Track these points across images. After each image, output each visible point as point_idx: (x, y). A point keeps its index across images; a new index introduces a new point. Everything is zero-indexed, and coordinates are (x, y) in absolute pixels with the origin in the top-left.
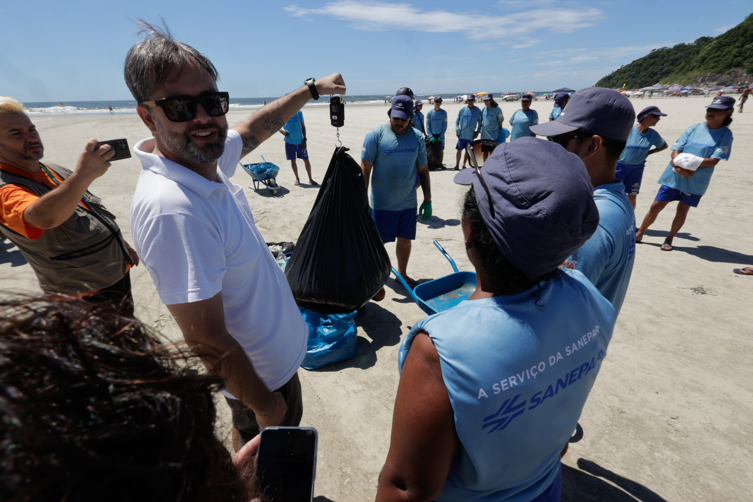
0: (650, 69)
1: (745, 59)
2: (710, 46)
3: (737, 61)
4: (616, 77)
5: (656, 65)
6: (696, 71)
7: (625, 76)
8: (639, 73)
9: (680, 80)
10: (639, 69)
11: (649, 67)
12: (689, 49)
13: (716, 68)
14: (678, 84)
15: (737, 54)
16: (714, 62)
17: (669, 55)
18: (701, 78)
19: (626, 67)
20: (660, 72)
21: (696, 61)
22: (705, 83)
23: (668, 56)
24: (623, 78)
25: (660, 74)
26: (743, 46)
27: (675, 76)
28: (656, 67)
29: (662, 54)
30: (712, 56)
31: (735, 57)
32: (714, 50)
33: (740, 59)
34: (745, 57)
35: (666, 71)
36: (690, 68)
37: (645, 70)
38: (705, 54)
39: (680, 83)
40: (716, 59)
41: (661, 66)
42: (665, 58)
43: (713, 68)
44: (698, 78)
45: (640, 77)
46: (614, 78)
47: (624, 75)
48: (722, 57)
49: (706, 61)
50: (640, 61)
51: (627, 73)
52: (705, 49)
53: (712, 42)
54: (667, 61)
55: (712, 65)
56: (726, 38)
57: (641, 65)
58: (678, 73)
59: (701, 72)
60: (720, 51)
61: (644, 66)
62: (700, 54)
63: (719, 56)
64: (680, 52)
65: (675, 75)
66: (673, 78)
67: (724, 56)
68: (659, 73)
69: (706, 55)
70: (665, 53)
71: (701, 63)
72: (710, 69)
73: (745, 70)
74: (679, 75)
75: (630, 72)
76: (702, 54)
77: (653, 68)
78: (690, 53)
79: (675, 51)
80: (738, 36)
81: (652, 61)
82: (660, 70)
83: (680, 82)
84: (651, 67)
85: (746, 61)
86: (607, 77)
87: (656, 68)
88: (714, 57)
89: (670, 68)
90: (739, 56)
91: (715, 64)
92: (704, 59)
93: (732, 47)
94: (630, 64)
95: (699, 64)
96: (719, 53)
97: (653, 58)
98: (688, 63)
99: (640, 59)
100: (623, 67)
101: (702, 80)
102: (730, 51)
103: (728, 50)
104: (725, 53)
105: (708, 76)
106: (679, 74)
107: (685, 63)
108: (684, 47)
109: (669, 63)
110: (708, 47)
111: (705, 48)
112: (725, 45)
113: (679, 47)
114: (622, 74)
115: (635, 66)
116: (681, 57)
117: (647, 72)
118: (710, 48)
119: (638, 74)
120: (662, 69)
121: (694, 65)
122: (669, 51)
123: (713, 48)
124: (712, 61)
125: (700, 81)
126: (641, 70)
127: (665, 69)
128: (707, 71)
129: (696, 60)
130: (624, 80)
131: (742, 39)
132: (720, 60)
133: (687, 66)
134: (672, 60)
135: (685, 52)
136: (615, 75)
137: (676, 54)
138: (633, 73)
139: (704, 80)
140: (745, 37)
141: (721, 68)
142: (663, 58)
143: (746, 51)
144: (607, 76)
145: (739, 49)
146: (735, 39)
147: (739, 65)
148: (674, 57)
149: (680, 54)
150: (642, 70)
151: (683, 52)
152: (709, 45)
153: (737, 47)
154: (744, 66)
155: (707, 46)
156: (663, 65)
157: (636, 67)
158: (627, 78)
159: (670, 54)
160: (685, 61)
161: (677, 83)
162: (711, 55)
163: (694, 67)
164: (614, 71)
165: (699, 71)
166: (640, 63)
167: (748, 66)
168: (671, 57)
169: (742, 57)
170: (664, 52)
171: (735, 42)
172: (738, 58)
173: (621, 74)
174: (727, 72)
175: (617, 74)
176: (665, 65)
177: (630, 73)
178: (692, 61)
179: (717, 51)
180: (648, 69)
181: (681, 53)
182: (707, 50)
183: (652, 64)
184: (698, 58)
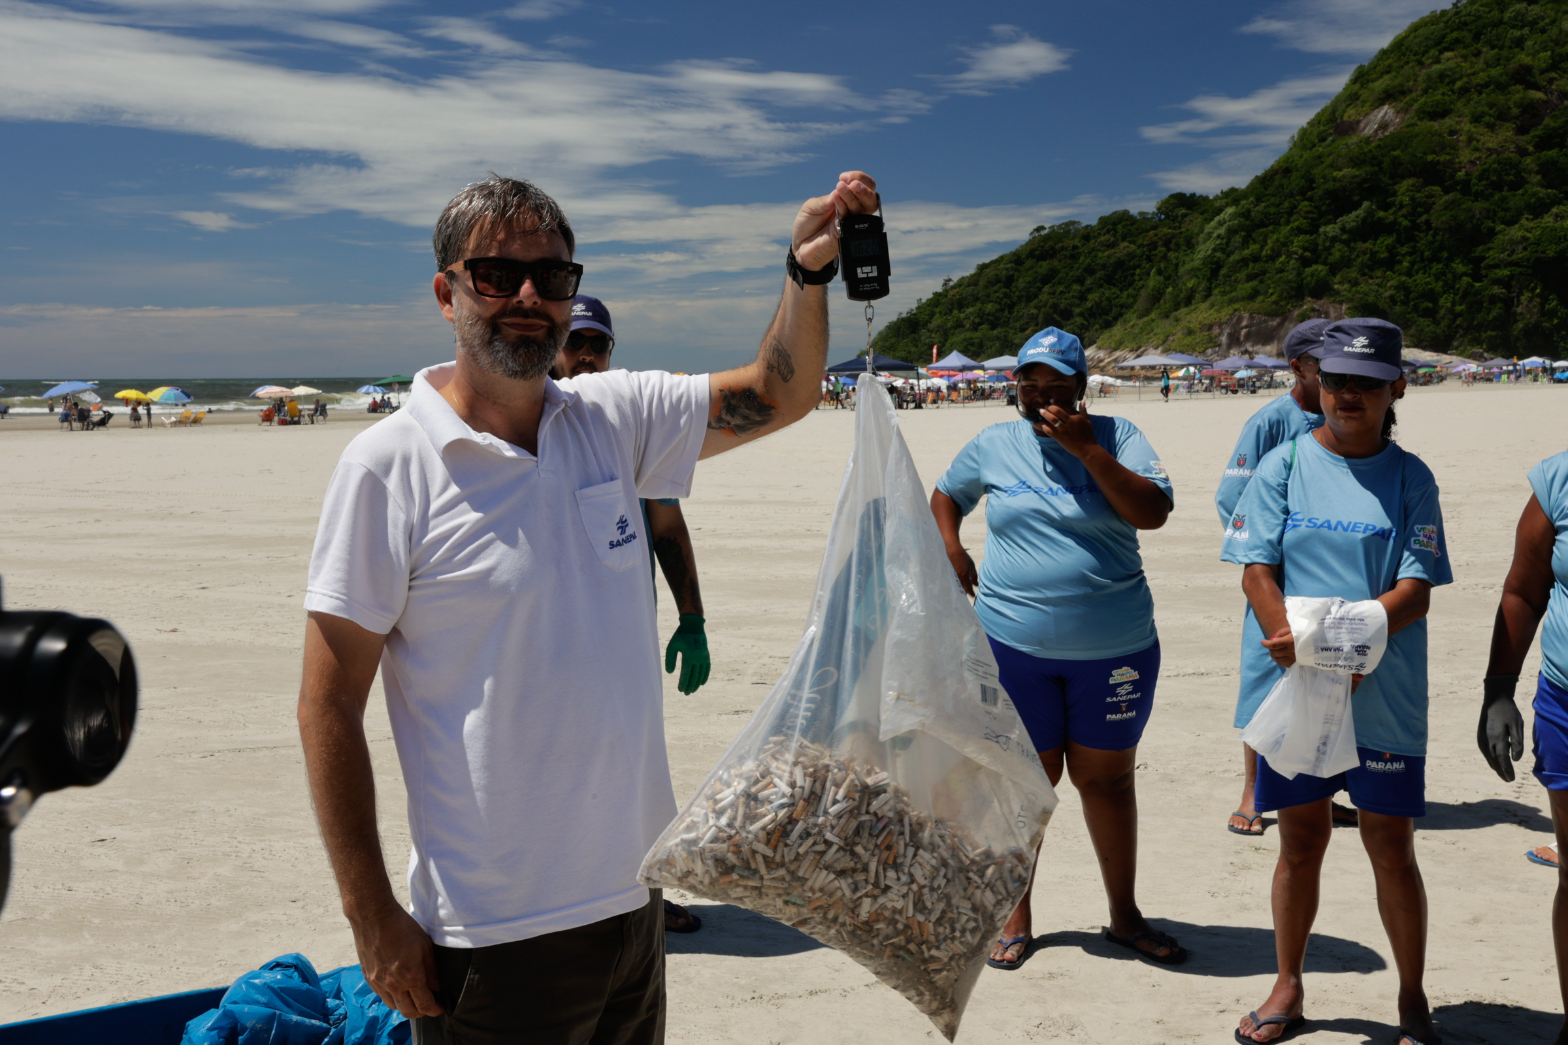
0: (1043, 297)
1: (1334, 269)
2: (1221, 224)
3: (1312, 275)
4: (936, 321)
5: (1060, 283)
6: (1203, 306)
7: (967, 318)
8: (1011, 307)
9: (1162, 337)
10: (1006, 295)
11: (1040, 289)
12: (1147, 231)
13: (1260, 298)
14: (1160, 349)
15: (1307, 254)
16: (1250, 278)
17: (1093, 250)
18: (1227, 331)
19: (960, 284)
20: (1078, 306)
21: (1194, 272)
22: (1243, 349)
23: (1090, 253)
24: (959, 325)
25: (1081, 315)
26: (1313, 229)
27: (1141, 322)
28: (1061, 288)
29: (1068, 243)
30: (1235, 257)
31: (1305, 262)
32: (1238, 239)
33: (1320, 269)
34: (1331, 265)
35: (1098, 305)
36: (1182, 296)
37: (1030, 298)
38: (1214, 250)
39: (1166, 346)
40: (1252, 268)
41: (1076, 287)
42: (1082, 258)
43: (1252, 297)
44: (1216, 331)
45: (1018, 325)
46: (931, 326)
47: (962, 316)
48: (1267, 262)
49: (1223, 271)
50: (1002, 266)
51: (971, 310)
52: (1210, 234)
53: (1220, 211)
54: (1090, 271)
55: (1246, 287)
56: (1259, 200)
57: (1009, 281)
58: (1147, 312)
59: (1218, 311)
60: (1255, 242)
61: (1021, 283)
62: (1200, 248)
63: (1256, 259)
64: (1123, 240)
65: (1141, 317)
66: (1137, 331)
67: (1273, 258)
68: (1077, 310)
69: (1218, 254)
70: (1077, 242)
71: (1209, 280)
72: (1243, 299)
73: (1344, 307)
74: (1153, 320)
75: (979, 305)
76: (1204, 249)
77: (1054, 293)
78: (1153, 246)
79: (1108, 236)
80: (1291, 195)
81: (1044, 267)
82: (1077, 301)
83: (1164, 342)
84: (1046, 289)
85: (1338, 278)
86: (903, 320)
87: (1062, 292)
88: (1244, 262)
89: (1107, 293)
90: (1316, 262)
91: (1255, 283)
92: (1214, 268)
93: (1286, 230)
94: (972, 276)
95: (1204, 285)
96: (1254, 247)
97: (1043, 257)
98: (1169, 277)
99: (1001, 259)
100: (951, 284)
101: (1230, 336)
102: (1285, 245)
103: (1278, 240)
104: (1273, 250)
105: (1244, 323)
106: (1153, 316)
107: (1161, 278)
108: (1132, 224)
109: (1098, 275)
110: (1216, 228)
111: (1208, 228)
112: (1262, 225)
113: (1115, 224)
114: (955, 312)
115: (991, 283)
116: (1131, 256)
117: (1036, 307)
118: (1222, 231)
119: (1010, 313)
120: (1083, 298)
121: (1190, 285)
122: (1087, 235)
123: (1232, 232)
124: (1242, 275)
125: (1224, 339)
126: (1015, 299)
127: (1093, 297)
128: (1236, 306)
129: (1193, 269)
130: (968, 335)
131: (1304, 205)
132: (1264, 273)
133: (1170, 289)
134: (1104, 267)
135: (1140, 242)
136: (932, 315)
137: (1112, 245)
138: (990, 307)
139: (1238, 339)
140: (1310, 199)
141: (1274, 298)
142: (1074, 257)
143: (1328, 244)
144: (904, 315)
145: (1308, 237)
146: (1286, 204)
147: (1321, 290)
148: (1109, 257)
149: (1124, 248)
150: (1020, 298)
151: (1133, 242)
152: (1217, 219)
153: (1300, 231)
154: (1338, 293)
155: (1213, 224)
156: (1080, 281)
157: (996, 288)
158: (975, 327)
159: (1092, 244)
160: (1159, 272)
161: (1156, 348)
162: (1232, 253)
163: (1193, 291)
164: (924, 301)
165: (1212, 306)
166: (1004, 272)
167: (1349, 295)
168: (1100, 255)
169: (1325, 264)
170: (1074, 237)
171: (1290, 213)
172: (1314, 267)
173: (951, 312)
174: (1296, 313)
175: (938, 310)
176: (1089, 281)
177: (980, 310)
178: (1182, 270)
179: (1245, 243)
180: (1036, 296)
181: (1126, 244)
182: (1215, 235)
183: (1047, 279)
184: (1197, 263)
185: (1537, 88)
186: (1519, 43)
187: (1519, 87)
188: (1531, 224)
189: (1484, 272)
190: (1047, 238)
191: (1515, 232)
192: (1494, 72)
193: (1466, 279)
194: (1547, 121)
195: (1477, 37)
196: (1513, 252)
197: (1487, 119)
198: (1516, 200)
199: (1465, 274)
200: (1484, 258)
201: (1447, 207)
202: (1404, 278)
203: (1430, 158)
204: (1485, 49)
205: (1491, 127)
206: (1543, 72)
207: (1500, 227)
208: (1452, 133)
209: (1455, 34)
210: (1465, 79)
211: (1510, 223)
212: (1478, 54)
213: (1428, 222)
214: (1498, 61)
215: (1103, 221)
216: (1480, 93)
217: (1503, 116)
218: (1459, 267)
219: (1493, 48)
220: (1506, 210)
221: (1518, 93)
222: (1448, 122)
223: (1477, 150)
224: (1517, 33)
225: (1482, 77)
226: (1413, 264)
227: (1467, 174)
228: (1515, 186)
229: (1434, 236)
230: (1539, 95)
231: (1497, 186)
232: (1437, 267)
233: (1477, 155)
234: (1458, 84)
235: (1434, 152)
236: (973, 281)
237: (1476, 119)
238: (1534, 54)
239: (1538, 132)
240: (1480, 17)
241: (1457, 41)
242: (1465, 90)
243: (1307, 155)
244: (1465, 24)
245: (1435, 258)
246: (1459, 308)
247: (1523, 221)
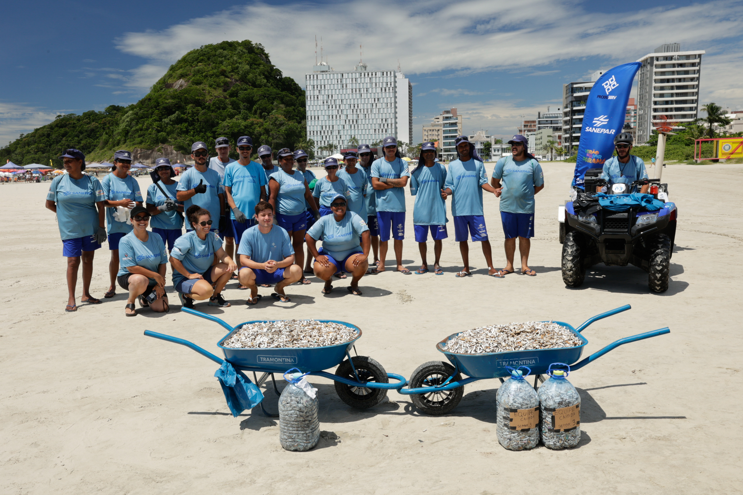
0: (63, 142)
1: (168, 134)
2: (128, 117)
3: (161, 136)
4: (18, 151)
5: (69, 137)
6: (124, 145)
7: (32, 149)
8: (50, 145)
9: (109, 157)
10: (47, 141)
11: (62, 139)
12: (102, 119)
13: (144, 143)
14: (109, 161)
15: (159, 128)
16: (140, 136)
17: (82, 125)
19: (27, 136)
20: (77, 145)
21: (119, 134)
22: (139, 161)
23: (80, 126)
24: (28, 152)
26: (160, 120)
27: (101, 151)
28: (70, 139)
29: (71, 122)
30: (134, 129)
31: (159, 131)
32: (134, 122)
33: (164, 134)
34: (167, 132)
35: (85, 145)
36: (116, 142)
37: (57, 143)
38: (126, 126)
39: (111, 160)
40: (140, 133)
41: (76, 138)
42: (77, 128)
43: (141, 143)
45: (53, 152)
46: (16, 152)
47: (30, 148)
48: (145, 131)
49: (130, 134)
50: (45, 130)
51: (33, 146)
52: (124, 120)
53: (127, 112)
54: (81, 132)
55: (139, 139)
56: (140, 109)
57: (48, 135)
58: (103, 148)
59: (129, 148)
60: (140, 124)
61: (54, 136)
62: (120, 125)
63: (141, 130)
64: (93, 121)
65: (101, 149)
66: (99, 154)
67: (147, 129)
68: (77, 147)
69: (128, 128)
70: (75, 121)
71: (125, 137)
72: (138, 144)
73: (173, 147)
74: (106, 151)
75: (36, 144)
76: (122, 126)
77: (67, 141)
78: (105, 124)
79: (87, 120)
80: (152, 108)
81: (62, 130)
83: (110, 159)
84: (64, 139)
85: (170, 137)
86: (3, 150)
87: (70, 140)
88: (137, 131)
89: (89, 141)
90: (162, 131)
91: (141, 138)
92: (126, 133)
93: (151, 120)
94: (32, 133)
95: (123, 138)
96: (140, 125)
97: (61, 127)
98: (110, 136)
99: (44, 127)
100: (24, 136)
101: (134, 156)
102: (151, 125)
103: (148, 123)
104: (147, 126)
105: (139, 152)
106: (105, 149)
107: (107, 136)
108: (96, 116)
109: (84, 134)
110: (126, 118)
111: (123, 118)
112: (142, 118)
113: (89, 115)
114: (27, 147)
115: (41, 136)
116: (97, 127)
117: (61, 146)
118: (128, 119)
119: (50, 148)
120: (79, 142)
121: (118, 138)
122: (79, 119)
123: (132, 120)
124: (136, 135)
126: (51, 142)
127: (83, 142)
128: (135, 146)
129: (118, 133)
130: (33, 156)
131: (157, 112)
132: (144, 135)
133: (111, 140)
134: (86, 131)
135: (100, 122)
136: (16, 148)
137: (89, 123)
138: (41, 145)
139: (137, 158)
140: (158, 109)
141: (148, 143)
142: (74, 127)
143: (165, 125)
144: (4, 148)
145: (158, 123)
146: (150, 111)
147: (164, 141)
148: (88, 128)
149: (93, 125)
150: (53, 142)
151: (97, 122)
152: (126, 115)
153: (156, 120)
154: (170, 142)
155: (125, 117)
156: (77, 136)
157: (43, 138)
158: (36, 153)
159: (81, 122)
160: (107, 134)
161: (107, 161)
162: (133, 127)
163: (119, 141)
164: (12, 142)
165: (127, 146)
166: (46, 132)
167: (174, 143)
168: (84, 126)
169: (165, 132)
170: (73, 120)
171: (152, 114)
172: (162, 133)
173: (25, 147)
174: (157, 149)
175: (19, 146)
176: (81, 136)
177: (37, 146)
178: (115, 133)
179: (137, 124)
180: (60, 141)
181: (94, 123)
182: (126, 121)
183: (64, 135)
184: (120, 131)
185: (228, 77)
186: (221, 62)
187: (223, 77)
188: (230, 121)
189: (216, 136)
190: (63, 120)
191: (225, 123)
192: (215, 71)
193: (211, 138)
194: (232, 88)
195: (209, 59)
196: (225, 130)
197: (214, 86)
198: (224, 113)
199: (211, 137)
200: (216, 132)
201: (203, 114)
202: (191, 137)
203: (197, 98)
204: (211, 63)
205: (215, 89)
206: (230, 72)
207: (220, 122)
208: (203, 90)
209: (202, 57)
210: (206, 73)
211: (223, 120)
212: (209, 65)
213: (198, 119)
214: (215, 68)
215: (85, 114)
216: (211, 78)
217: (218, 86)
218: (209, 134)
219: (214, 63)
220: (221, 116)
221: (222, 78)
222: (202, 86)
223: (211, 96)
224: (221, 59)
225: (211, 72)
226: (194, 133)
227: (209, 104)
228: (224, 108)
229: (200, 124)
230: (229, 80)
231: (219, 108)
232: (202, 134)
233: (211, 98)
234: (204, 74)
235: (198, 96)
236: (33, 135)
237: (210, 86)
238: (226, 66)
239: (229, 92)
240: (209, 53)
241: (202, 60)
242: (206, 76)
243: (156, 94)
244: (205, 54)
245: (201, 131)
246: (210, 148)
247: (227, 120)
